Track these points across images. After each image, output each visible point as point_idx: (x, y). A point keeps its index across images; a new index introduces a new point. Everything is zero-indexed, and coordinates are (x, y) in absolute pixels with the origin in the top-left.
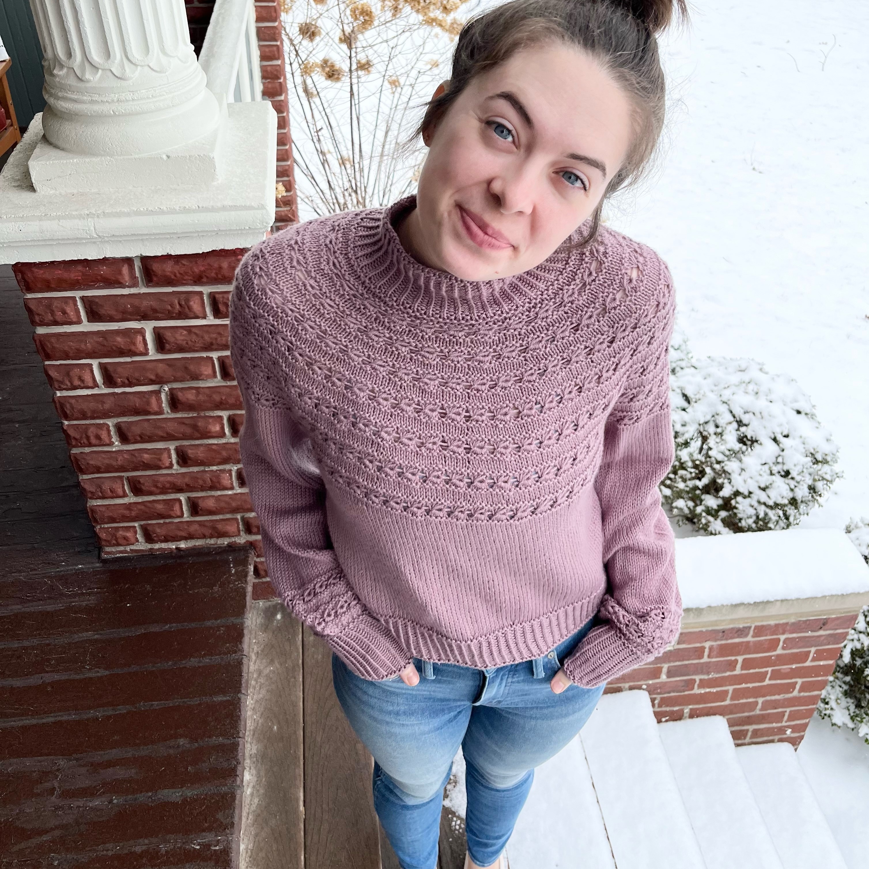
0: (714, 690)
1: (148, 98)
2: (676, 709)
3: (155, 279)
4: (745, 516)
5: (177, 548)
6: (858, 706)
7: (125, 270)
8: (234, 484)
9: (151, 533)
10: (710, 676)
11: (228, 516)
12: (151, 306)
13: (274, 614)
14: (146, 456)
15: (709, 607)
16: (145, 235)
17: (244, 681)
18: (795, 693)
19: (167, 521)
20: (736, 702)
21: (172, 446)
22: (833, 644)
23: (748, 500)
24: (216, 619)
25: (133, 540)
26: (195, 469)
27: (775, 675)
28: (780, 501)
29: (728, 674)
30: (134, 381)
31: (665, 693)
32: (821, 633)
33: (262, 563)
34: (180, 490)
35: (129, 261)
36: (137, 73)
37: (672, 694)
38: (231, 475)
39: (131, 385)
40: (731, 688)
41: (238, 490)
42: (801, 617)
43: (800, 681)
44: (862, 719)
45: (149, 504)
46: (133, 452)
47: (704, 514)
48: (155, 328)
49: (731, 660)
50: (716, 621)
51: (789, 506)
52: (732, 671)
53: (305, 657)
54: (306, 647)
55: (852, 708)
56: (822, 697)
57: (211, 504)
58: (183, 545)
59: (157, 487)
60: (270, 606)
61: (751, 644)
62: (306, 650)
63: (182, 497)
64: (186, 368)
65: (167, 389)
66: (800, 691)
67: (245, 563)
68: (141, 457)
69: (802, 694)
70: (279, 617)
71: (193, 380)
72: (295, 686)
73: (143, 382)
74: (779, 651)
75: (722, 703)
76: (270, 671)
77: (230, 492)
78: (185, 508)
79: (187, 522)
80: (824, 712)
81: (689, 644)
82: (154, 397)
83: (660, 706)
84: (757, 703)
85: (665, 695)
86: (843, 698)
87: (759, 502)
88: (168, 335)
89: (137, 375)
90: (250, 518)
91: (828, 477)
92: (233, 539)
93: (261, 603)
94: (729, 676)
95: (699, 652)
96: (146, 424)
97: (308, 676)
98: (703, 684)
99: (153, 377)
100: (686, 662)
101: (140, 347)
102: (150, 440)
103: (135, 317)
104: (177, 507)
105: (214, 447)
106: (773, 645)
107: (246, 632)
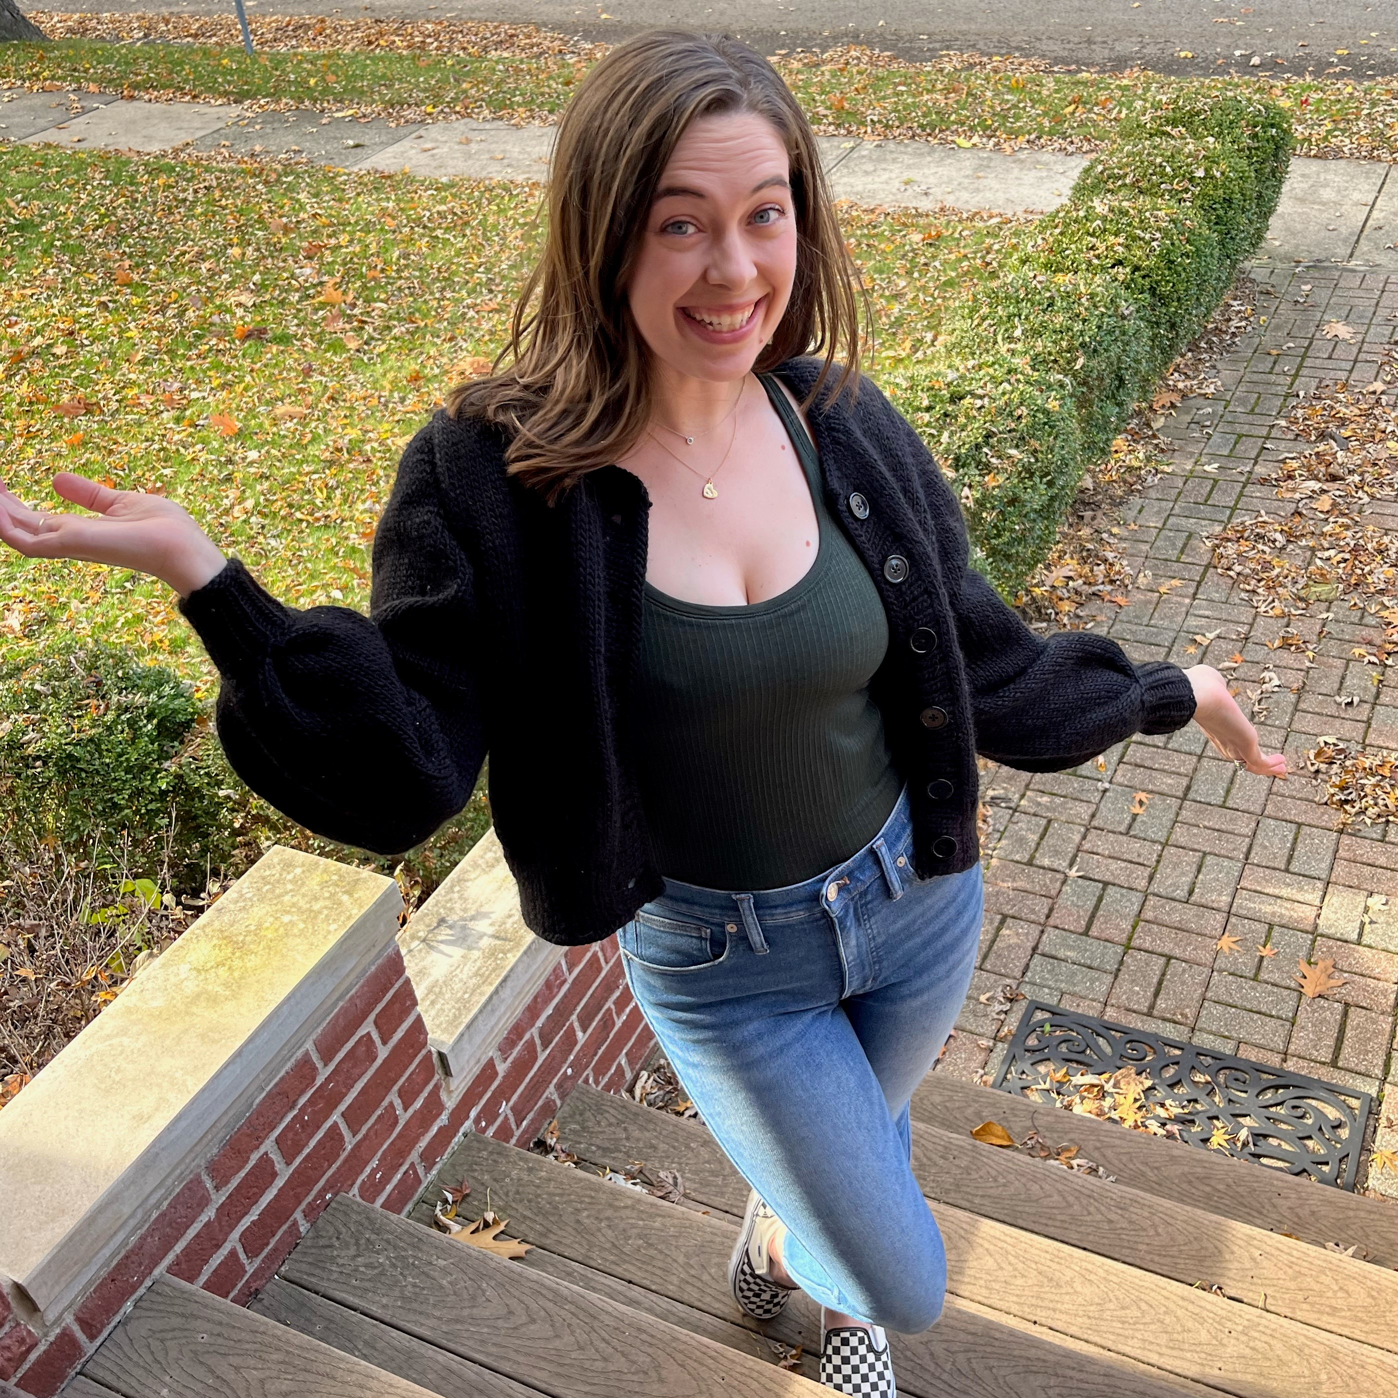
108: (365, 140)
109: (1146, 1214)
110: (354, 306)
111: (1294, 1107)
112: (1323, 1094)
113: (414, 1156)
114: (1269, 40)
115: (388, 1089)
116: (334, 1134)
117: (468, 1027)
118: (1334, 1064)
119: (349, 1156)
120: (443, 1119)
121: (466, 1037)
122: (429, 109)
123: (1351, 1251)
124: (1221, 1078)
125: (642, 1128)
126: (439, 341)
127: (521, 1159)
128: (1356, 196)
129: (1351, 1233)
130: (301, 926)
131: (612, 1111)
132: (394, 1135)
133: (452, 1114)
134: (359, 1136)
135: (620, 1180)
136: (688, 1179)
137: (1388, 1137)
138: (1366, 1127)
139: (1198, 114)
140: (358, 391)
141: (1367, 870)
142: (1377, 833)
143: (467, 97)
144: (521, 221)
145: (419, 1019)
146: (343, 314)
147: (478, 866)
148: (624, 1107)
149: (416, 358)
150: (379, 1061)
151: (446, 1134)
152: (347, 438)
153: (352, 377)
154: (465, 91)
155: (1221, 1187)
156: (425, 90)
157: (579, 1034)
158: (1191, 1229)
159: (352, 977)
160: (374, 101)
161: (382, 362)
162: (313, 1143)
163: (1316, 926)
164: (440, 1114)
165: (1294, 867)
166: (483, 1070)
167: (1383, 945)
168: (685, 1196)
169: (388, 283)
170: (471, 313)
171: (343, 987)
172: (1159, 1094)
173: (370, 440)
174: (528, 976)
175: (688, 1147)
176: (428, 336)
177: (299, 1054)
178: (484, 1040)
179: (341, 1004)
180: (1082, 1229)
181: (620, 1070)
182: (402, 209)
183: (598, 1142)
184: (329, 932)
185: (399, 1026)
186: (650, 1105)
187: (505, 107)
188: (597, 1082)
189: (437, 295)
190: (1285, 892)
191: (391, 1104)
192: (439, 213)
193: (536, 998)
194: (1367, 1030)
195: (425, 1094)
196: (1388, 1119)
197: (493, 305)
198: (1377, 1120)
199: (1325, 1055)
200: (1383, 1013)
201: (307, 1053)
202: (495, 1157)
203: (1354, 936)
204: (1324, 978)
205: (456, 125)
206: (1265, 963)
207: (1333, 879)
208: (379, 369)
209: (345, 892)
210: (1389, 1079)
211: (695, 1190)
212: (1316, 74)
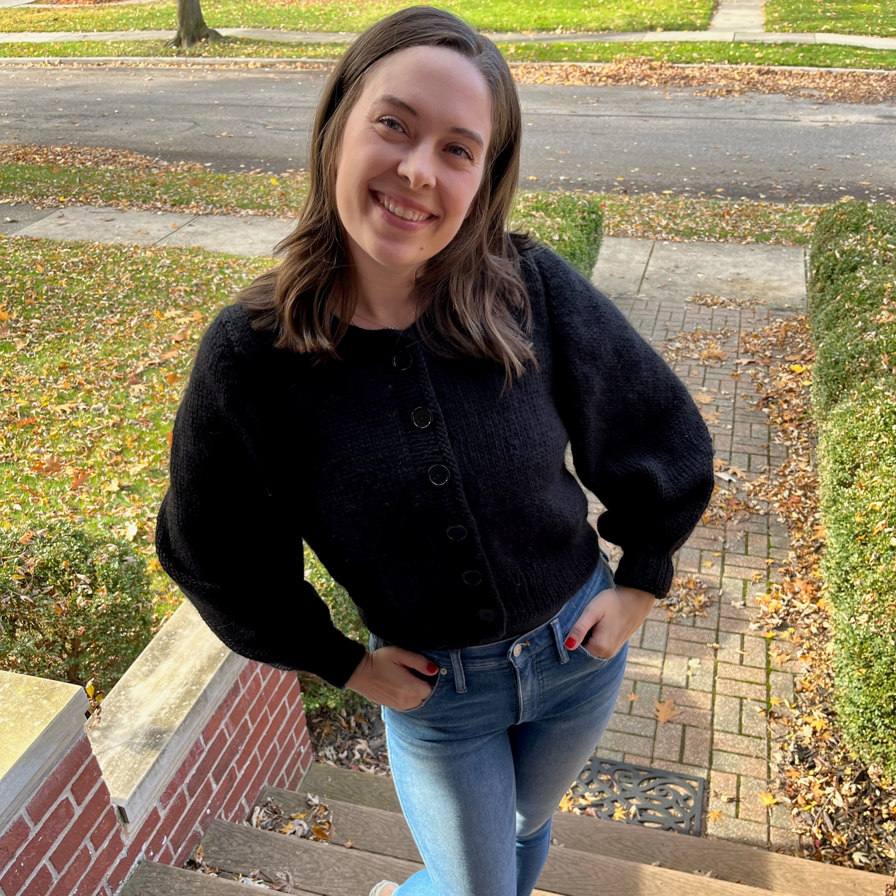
61: (246, 695)
95: (222, 738)
108: (18, 218)
109: (590, 866)
110: (17, 321)
111: (661, 790)
112: (677, 780)
113: (104, 882)
114: (579, 171)
115: (83, 837)
116: (44, 873)
117: (139, 787)
118: (681, 761)
119: (56, 887)
120: (124, 853)
121: (138, 794)
122: (62, 199)
123: (709, 874)
124: (616, 776)
125: (262, 845)
126: (79, 344)
127: (181, 875)
128: (638, 258)
129: (707, 863)
130: (12, 725)
131: (239, 835)
132: (88, 869)
133: (129, 849)
134: (63, 873)
135: (249, 882)
136: (296, 876)
137: (716, 803)
138: (703, 797)
139: (550, 204)
140: (24, 376)
141: (686, 644)
142: (690, 622)
143: (87, 192)
144: (130, 268)
145: (103, 785)
146: (10, 327)
147: (138, 676)
148: (248, 832)
149: (64, 355)
150: (75, 818)
151: (126, 864)
152: (18, 406)
153: (19, 367)
154: (85, 189)
155: (629, 844)
156: (58, 187)
157: (214, 786)
158: (619, 873)
159: (53, 759)
160: (23, 194)
161: (40, 357)
162: (28, 882)
163: (661, 680)
164: (121, 850)
165: (645, 645)
166: (150, 816)
167: (701, 688)
168: (296, 887)
169: (40, 307)
170: (100, 326)
171: (46, 767)
172: (580, 790)
173: (35, 407)
174: (179, 748)
175: (294, 854)
176: (71, 341)
177: (15, 818)
178: (150, 796)
179: (46, 779)
180: (552, 880)
181: (241, 807)
182: (47, 261)
183: (232, 857)
184: (34, 728)
185: (89, 791)
186: (263, 828)
187: (113, 198)
188: (227, 817)
189: (75, 315)
190: (641, 660)
191: (86, 847)
192: (73, 263)
193: (184, 763)
194: (697, 740)
195: (110, 837)
196: (715, 792)
197: (115, 320)
198: (708, 793)
199: (675, 757)
200: (705, 728)
201: (21, 817)
202: (162, 875)
203: (684, 684)
204: (669, 710)
205: (80, 209)
206: (634, 704)
207: (668, 651)
208: (38, 362)
209: (45, 698)
210: (713, 767)
211: (301, 883)
212: (607, 191)
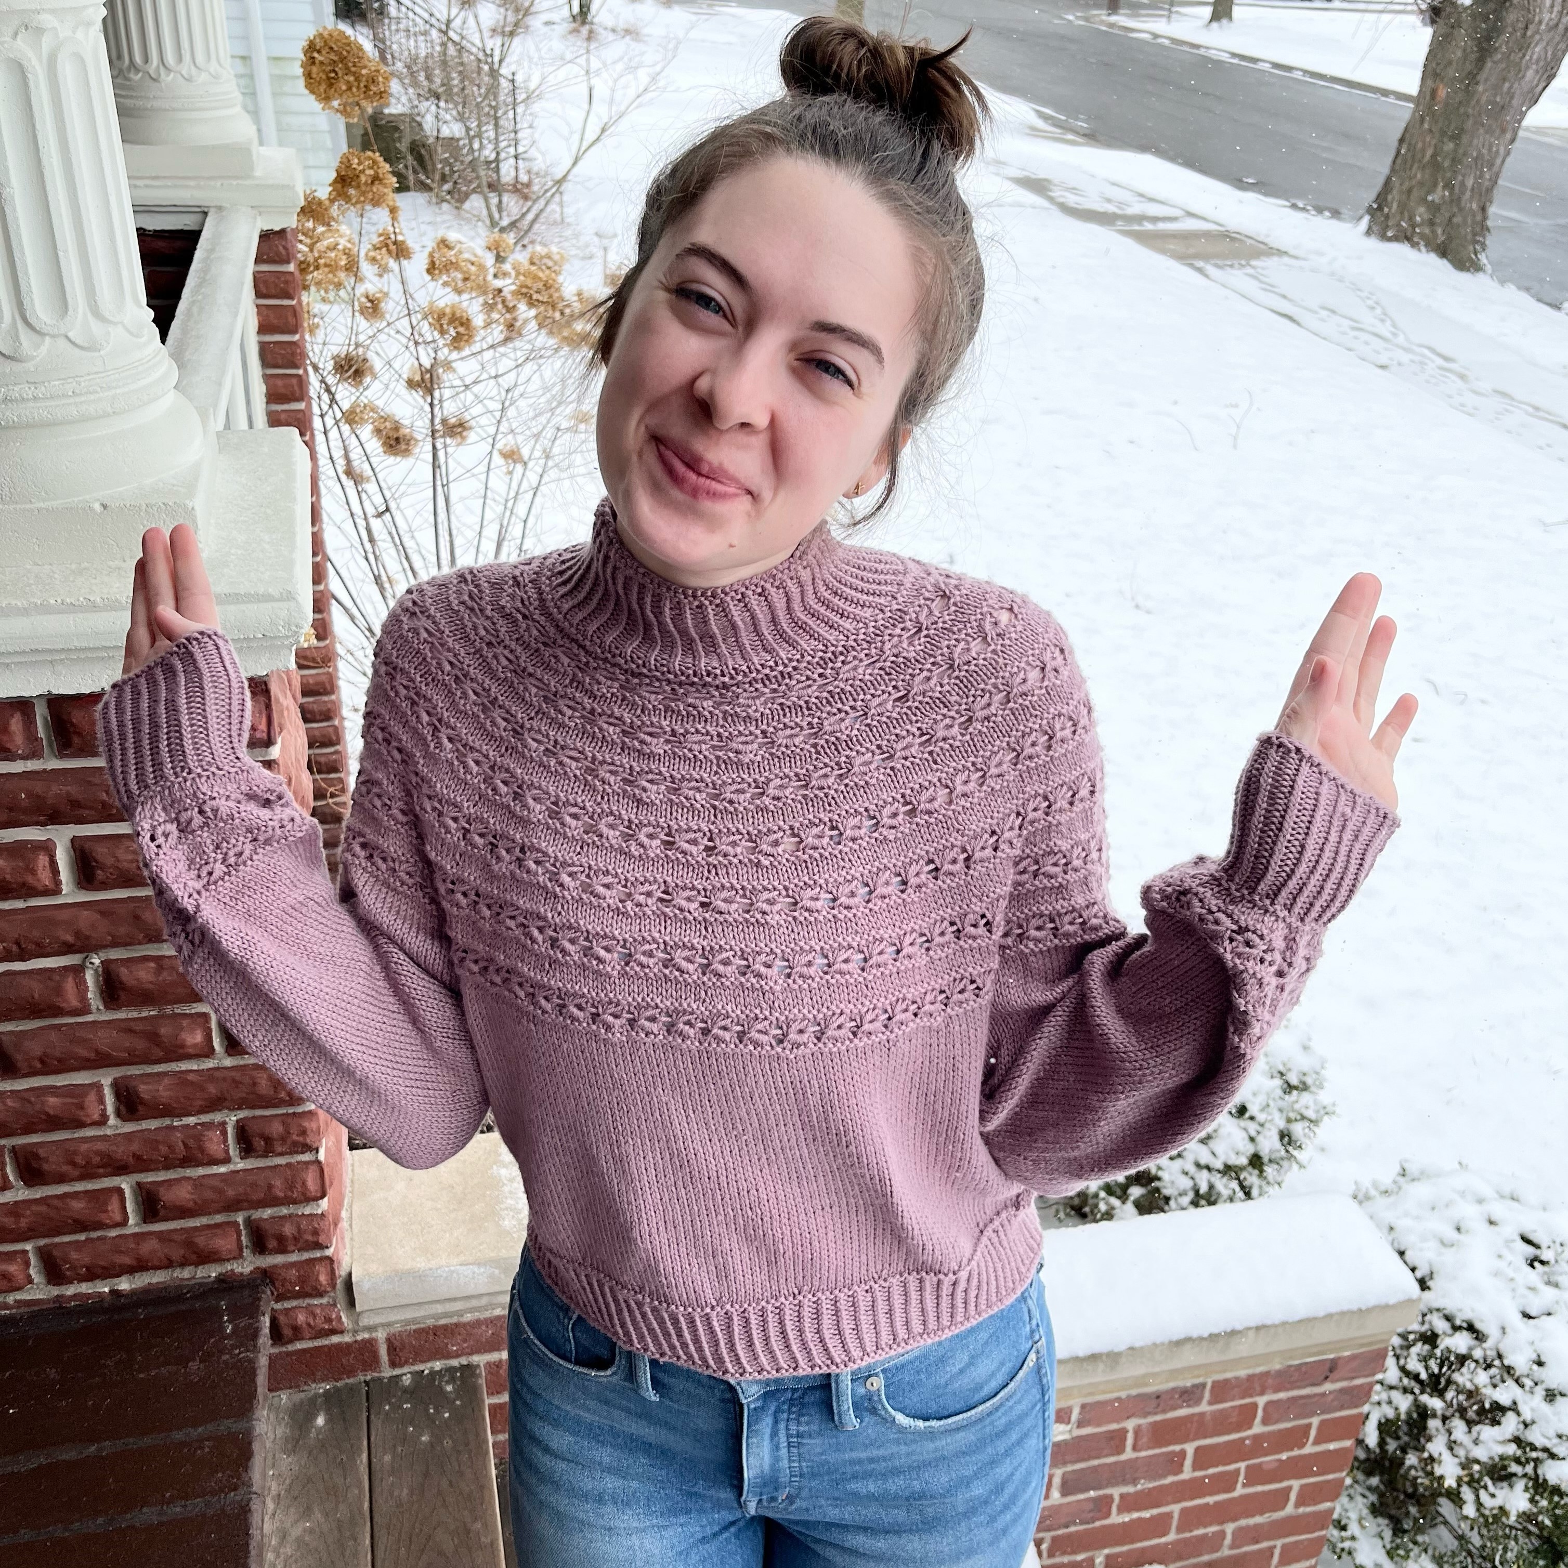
0: (1146, 1514)
1: (65, 396)
2: (1080, 1557)
3: (76, 740)
4: (1176, 1193)
5: (113, 1292)
6: (1398, 1531)
7: (16, 724)
8: (231, 1152)
9: (59, 1262)
10: (1139, 1487)
11: (219, 1218)
12: (68, 793)
13: (311, 1417)
14: (52, 1100)
15: (1131, 1348)
16: (57, 651)
17: (253, 1544)
18: (1290, 1509)
19: (94, 1235)
20: (1187, 1535)
21: (106, 1079)
22: (1349, 1408)
23: (1178, 1163)
24: (195, 1425)
25: (20, 1278)
26: (153, 1124)
27: (1255, 1475)
28: (1234, 1160)
29: (1170, 1479)
30: (31, 947)
31: (1059, 1528)
32: (1328, 1387)
33: (287, 1311)
34: (121, 1169)
35: (23, 705)
36: (43, 351)
37: (1072, 1529)
38: (224, 1133)
39: (23, 956)
40: (1175, 1509)
41: (240, 1165)
42: (1291, 1358)
43: (1296, 1484)
44: (1408, 1551)
45: (55, 1202)
46: (26, 1095)
47: (1103, 1194)
48: (74, 840)
49: (1173, 1452)
50: (1145, 1376)
51: (1250, 1169)
52: (1176, 1474)
53: (375, 1496)
54: (377, 1477)
55: (1388, 1534)
56: (1335, 1516)
57: (183, 1195)
58: (124, 1285)
59: (74, 1164)
60: (302, 1401)
61: (1208, 1417)
62: (376, 1483)
63: (126, 1184)
64: (137, 918)
65: (97, 961)
66: (1298, 1505)
67: (254, 1311)
68: (43, 1103)
69: (1301, 1510)
70: (320, 1421)
71: (150, 941)
72: (355, 1555)
73: (49, 950)
74: (1258, 1428)
75: (1163, 1540)
76: (305, 1530)
77: (222, 1169)
78: (130, 1207)
79: (135, 1235)
80: (1340, 1545)
81: (1099, 1425)
82: (70, 979)
83: (1051, 1555)
84: (1223, 1534)
85: (1060, 1532)
86: (1370, 1517)
87: (1198, 1165)
88: (101, 852)
89: (36, 934)
90: (261, 1219)
91: (1310, 1114)
92: (228, 1267)
93: (284, 1397)
94: (1172, 1483)
95: (1116, 1441)
96: (53, 1036)
97: (381, 1534)
98: (1128, 1504)
99: (70, 938)
100: (1095, 1462)
101: (45, 878)
102: (63, 1067)
103: (35, 819)
104: (114, 1205)
105: (191, 1077)
106: (1246, 1416)
107: (256, 1446)
